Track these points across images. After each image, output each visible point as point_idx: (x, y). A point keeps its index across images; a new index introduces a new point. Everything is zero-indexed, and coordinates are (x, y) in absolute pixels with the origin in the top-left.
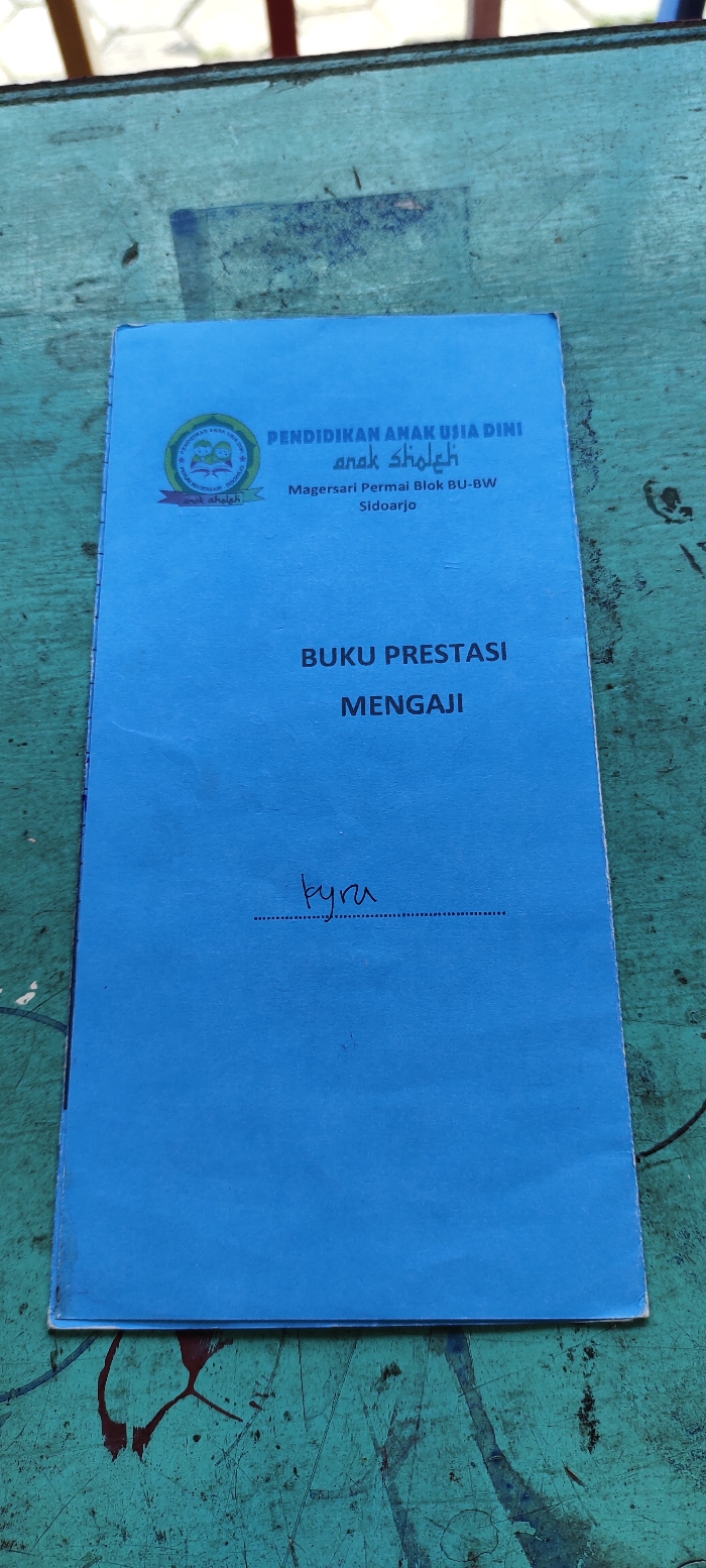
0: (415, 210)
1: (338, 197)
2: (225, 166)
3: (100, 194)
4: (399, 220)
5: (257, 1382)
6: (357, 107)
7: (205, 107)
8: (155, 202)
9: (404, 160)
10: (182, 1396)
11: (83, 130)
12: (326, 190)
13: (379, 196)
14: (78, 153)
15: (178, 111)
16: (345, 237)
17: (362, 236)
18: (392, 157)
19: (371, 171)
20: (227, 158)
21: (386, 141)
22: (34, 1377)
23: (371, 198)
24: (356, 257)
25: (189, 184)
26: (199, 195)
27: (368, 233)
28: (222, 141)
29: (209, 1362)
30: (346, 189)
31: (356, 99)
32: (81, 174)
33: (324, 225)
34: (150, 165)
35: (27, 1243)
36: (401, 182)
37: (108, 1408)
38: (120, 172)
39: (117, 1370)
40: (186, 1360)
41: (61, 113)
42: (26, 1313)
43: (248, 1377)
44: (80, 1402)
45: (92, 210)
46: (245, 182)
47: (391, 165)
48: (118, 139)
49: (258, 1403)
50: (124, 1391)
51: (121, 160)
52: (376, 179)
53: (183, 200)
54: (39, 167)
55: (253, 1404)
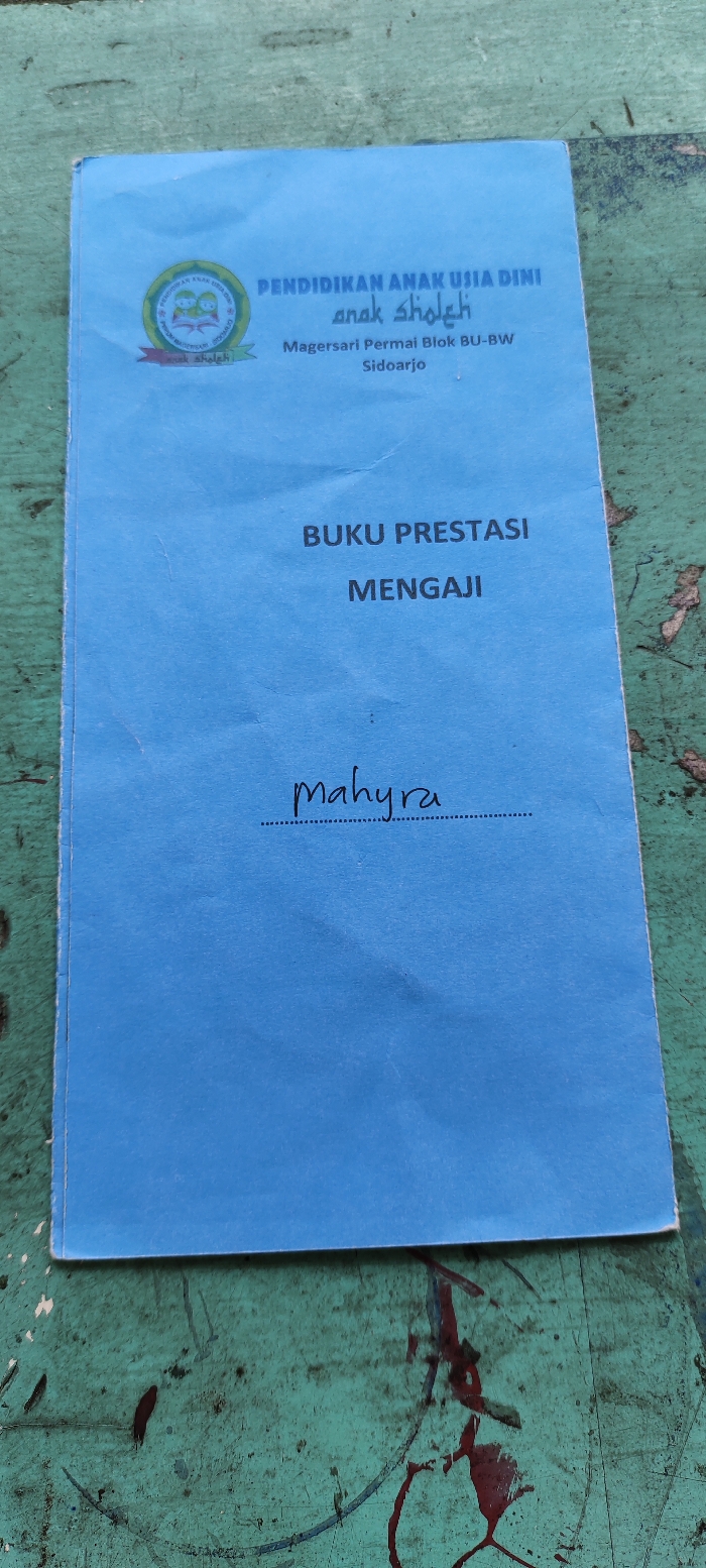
0: (697, 157)
1: (607, 135)
2: (473, 87)
3: (325, 115)
4: (680, 167)
5: (562, 1534)
6: (625, 22)
7: (445, 11)
8: (391, 128)
9: (682, 92)
10: (481, 1547)
11: (301, 32)
12: (593, 125)
13: (654, 136)
14: (296, 61)
15: (414, 15)
16: (616, 186)
17: (638, 185)
18: (668, 87)
19: (644, 104)
20: (474, 78)
21: (662, 68)
22: (317, 1522)
23: (646, 138)
24: (630, 210)
25: (431, 108)
26: (443, 122)
27: (643, 182)
28: (468, 56)
29: (509, 1511)
30: (616, 126)
31: (624, 12)
32: (302, 88)
33: (591, 169)
34: (383, 81)
35: (303, 1372)
36: (679, 120)
37: (400, 1558)
38: (345, 89)
39: (408, 1516)
40: (483, 1508)
41: (273, 8)
42: (305, 1451)
43: (552, 1527)
44: (369, 1550)
45: (317, 134)
46: (497, 109)
47: (668, 97)
48: (342, 46)
49: (563, 1556)
50: (416, 1539)
51: (348, 73)
52: (650, 114)
53: (424, 128)
54: (251, 77)
55: (558, 1557)
